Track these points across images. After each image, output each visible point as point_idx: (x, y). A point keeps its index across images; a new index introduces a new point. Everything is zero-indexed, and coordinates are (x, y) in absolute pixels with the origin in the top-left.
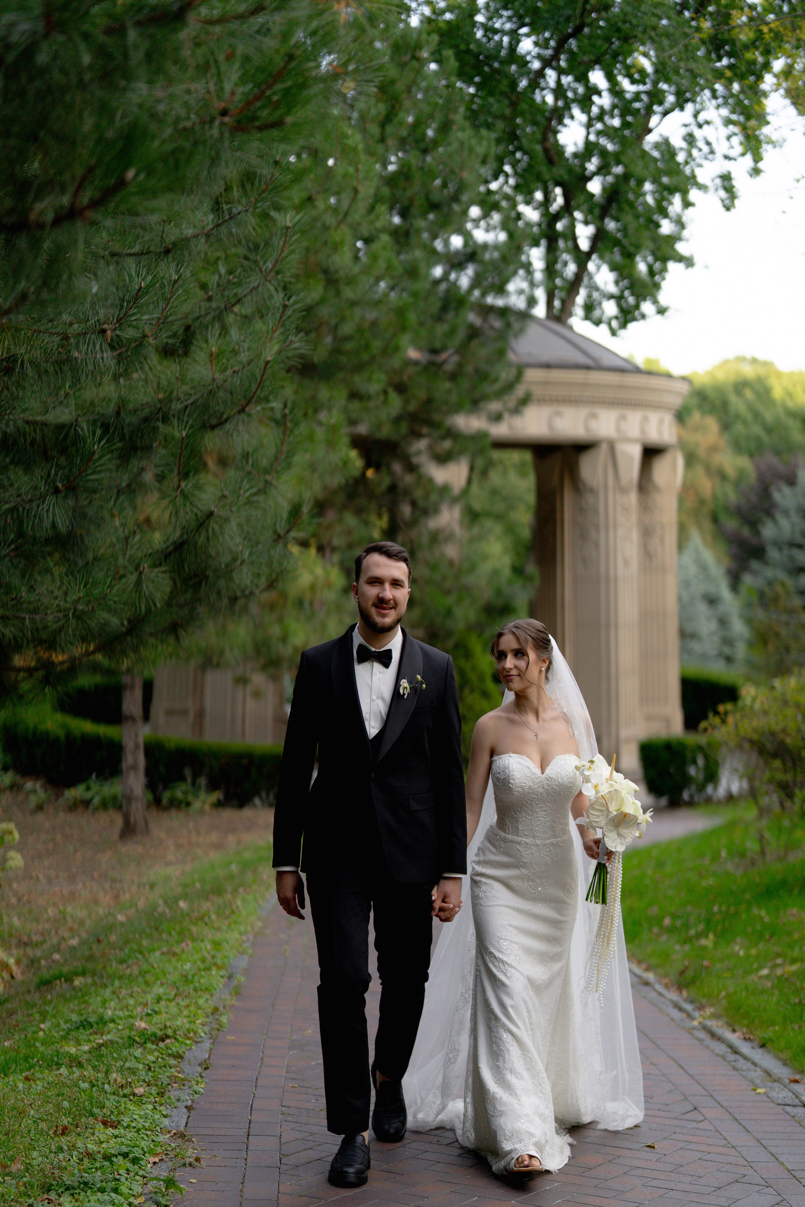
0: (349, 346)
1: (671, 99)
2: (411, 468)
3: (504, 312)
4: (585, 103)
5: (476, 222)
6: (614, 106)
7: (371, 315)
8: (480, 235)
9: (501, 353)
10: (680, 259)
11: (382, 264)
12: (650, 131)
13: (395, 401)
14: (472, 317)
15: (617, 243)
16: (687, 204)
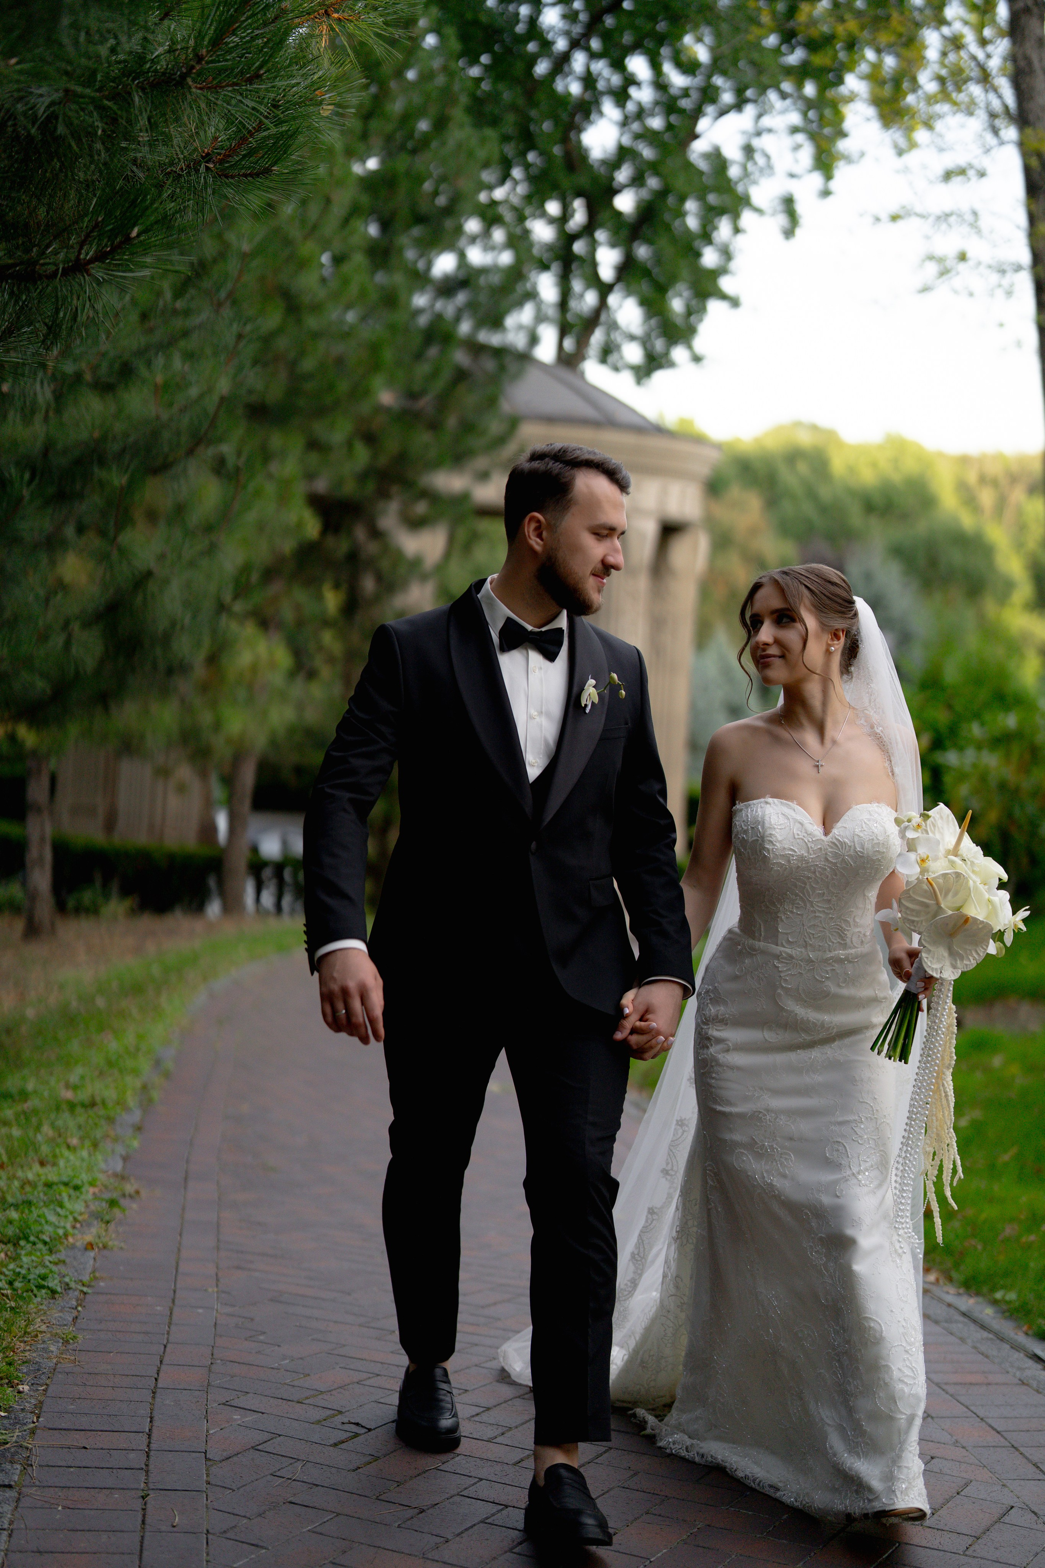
0: (309, 386)
1: (727, 98)
2: (376, 534)
3: (500, 353)
4: (621, 96)
5: (473, 239)
6: (656, 103)
7: (338, 348)
8: (476, 256)
9: (492, 402)
10: (724, 297)
11: (353, 289)
12: (696, 137)
13: (362, 455)
14: (460, 357)
15: (646, 273)
16: (737, 230)
